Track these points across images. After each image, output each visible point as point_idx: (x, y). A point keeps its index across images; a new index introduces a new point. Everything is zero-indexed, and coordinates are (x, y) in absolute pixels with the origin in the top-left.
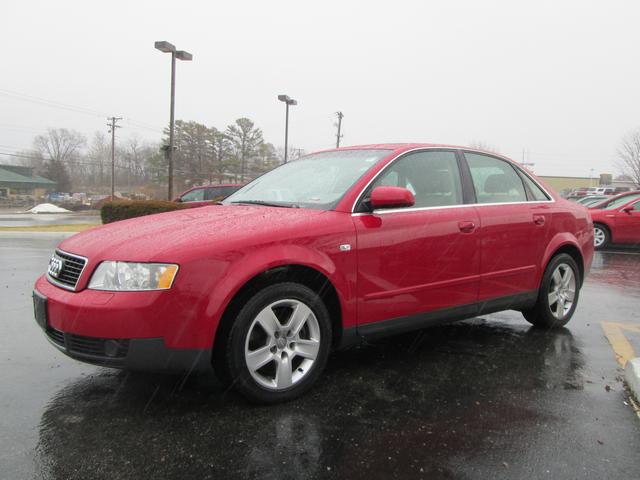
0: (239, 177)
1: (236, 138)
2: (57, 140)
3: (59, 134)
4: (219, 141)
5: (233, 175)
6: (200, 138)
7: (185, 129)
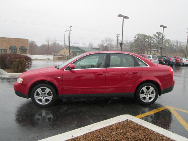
0: (157, 50)
1: (156, 38)
2: (107, 41)
3: (107, 39)
4: (151, 39)
5: (155, 50)
6: (145, 39)
7: (140, 36)
